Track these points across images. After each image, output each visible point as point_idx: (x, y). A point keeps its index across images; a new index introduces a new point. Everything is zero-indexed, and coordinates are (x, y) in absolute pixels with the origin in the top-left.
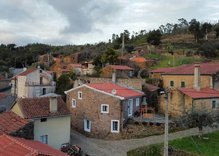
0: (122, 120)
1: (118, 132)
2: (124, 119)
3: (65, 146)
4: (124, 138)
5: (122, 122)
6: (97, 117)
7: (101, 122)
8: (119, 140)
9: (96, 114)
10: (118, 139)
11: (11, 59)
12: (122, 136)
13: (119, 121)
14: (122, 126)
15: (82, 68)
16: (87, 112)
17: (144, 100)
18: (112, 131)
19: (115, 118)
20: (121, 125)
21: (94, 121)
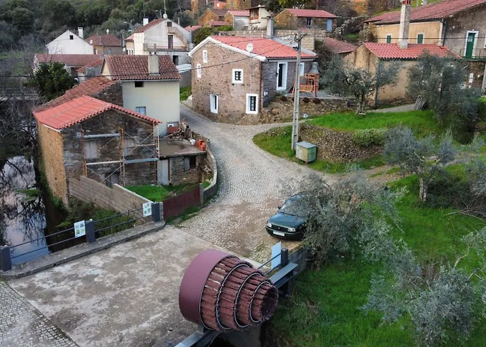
0: (262, 93)
1: (256, 112)
2: (265, 93)
3: (173, 125)
4: (263, 123)
5: (262, 96)
6: (226, 89)
7: (232, 97)
8: (256, 124)
9: (225, 86)
10: (254, 123)
11: (136, 7)
12: (262, 119)
13: (257, 96)
14: (262, 104)
15: (251, 19)
16: (213, 82)
17: (314, 66)
18: (248, 111)
19: (252, 91)
20: (260, 101)
21: (222, 96)
